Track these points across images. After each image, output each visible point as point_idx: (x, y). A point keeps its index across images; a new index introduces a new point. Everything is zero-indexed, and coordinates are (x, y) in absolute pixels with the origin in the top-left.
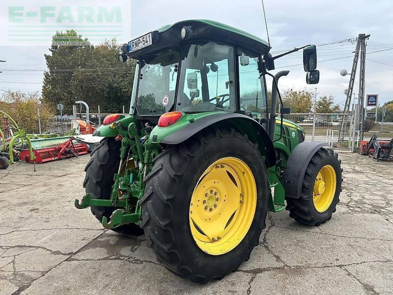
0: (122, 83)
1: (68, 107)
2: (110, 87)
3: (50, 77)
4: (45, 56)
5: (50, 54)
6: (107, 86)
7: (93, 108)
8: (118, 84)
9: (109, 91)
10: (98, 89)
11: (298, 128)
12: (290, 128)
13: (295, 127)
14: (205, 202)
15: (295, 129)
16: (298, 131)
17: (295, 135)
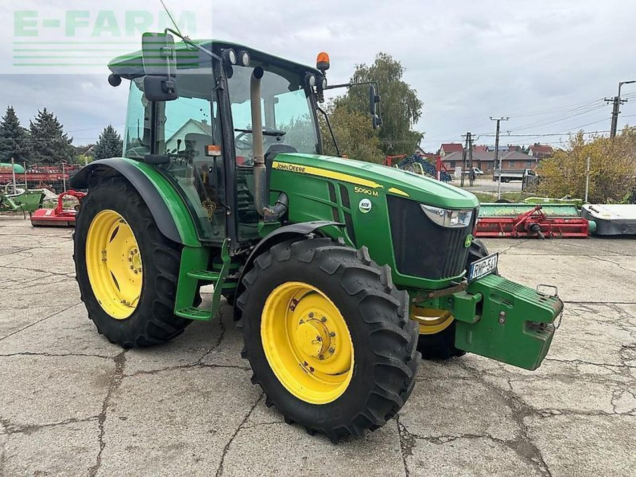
11: (393, 190)
12: (356, 188)
13: (375, 185)
14: (130, 260)
15: (374, 192)
16: (391, 198)
17: (370, 206)
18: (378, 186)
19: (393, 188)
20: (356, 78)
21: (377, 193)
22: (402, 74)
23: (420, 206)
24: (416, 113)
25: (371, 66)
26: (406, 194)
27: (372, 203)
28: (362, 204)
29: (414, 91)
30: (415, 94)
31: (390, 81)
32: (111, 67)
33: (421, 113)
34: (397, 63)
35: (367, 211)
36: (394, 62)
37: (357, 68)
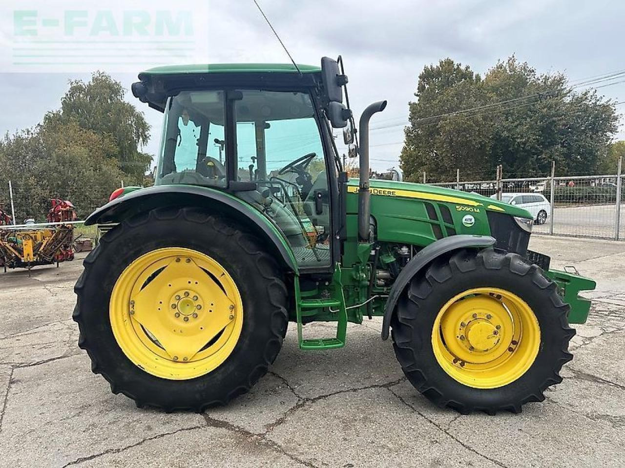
0: (517, 130)
1: (431, 174)
2: (497, 138)
3: (412, 133)
4: (409, 105)
5: (416, 100)
6: (491, 137)
7: (468, 174)
8: (509, 131)
9: (495, 145)
10: (476, 143)
11: (491, 207)
12: (457, 207)
13: (476, 204)
14: (174, 306)
15: (475, 209)
16: (490, 213)
17: (473, 221)
18: (478, 204)
19: (491, 206)
20: (72, 94)
21: (478, 210)
22: (123, 94)
23: (514, 218)
24: (146, 136)
25: (88, 84)
26: (502, 210)
27: (475, 218)
28: (466, 220)
29: (142, 114)
30: (143, 116)
31: (111, 100)
32: (141, 76)
33: (150, 136)
34: (118, 83)
35: (470, 225)
36: (114, 82)
37: (71, 84)
